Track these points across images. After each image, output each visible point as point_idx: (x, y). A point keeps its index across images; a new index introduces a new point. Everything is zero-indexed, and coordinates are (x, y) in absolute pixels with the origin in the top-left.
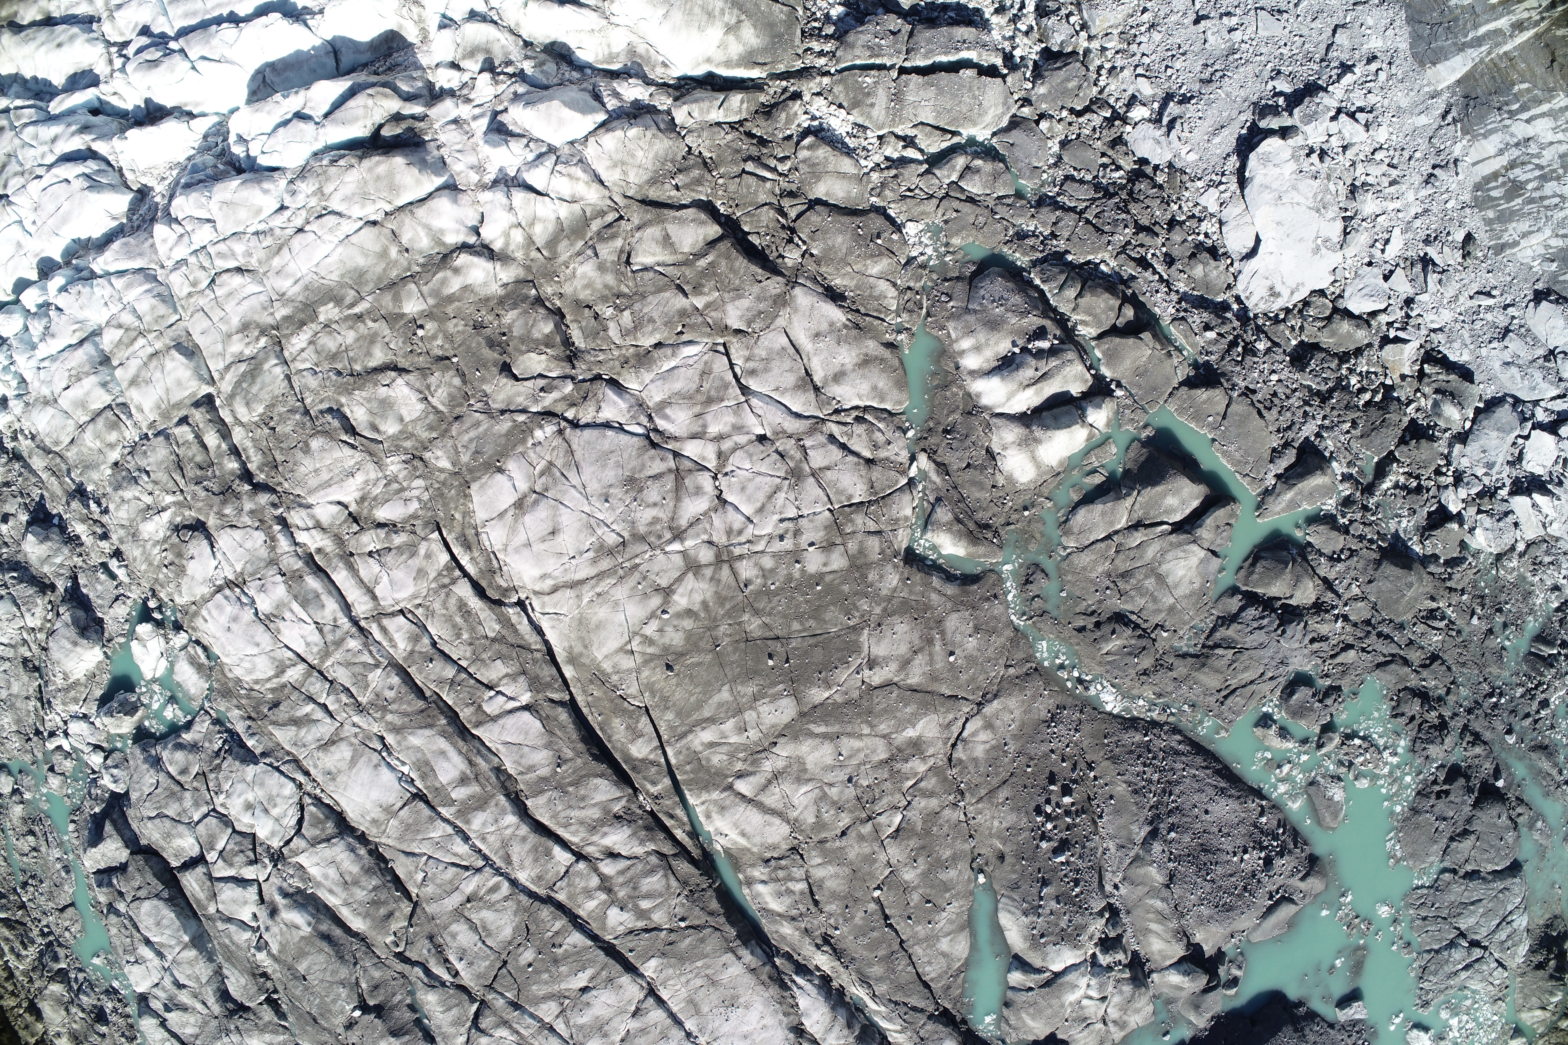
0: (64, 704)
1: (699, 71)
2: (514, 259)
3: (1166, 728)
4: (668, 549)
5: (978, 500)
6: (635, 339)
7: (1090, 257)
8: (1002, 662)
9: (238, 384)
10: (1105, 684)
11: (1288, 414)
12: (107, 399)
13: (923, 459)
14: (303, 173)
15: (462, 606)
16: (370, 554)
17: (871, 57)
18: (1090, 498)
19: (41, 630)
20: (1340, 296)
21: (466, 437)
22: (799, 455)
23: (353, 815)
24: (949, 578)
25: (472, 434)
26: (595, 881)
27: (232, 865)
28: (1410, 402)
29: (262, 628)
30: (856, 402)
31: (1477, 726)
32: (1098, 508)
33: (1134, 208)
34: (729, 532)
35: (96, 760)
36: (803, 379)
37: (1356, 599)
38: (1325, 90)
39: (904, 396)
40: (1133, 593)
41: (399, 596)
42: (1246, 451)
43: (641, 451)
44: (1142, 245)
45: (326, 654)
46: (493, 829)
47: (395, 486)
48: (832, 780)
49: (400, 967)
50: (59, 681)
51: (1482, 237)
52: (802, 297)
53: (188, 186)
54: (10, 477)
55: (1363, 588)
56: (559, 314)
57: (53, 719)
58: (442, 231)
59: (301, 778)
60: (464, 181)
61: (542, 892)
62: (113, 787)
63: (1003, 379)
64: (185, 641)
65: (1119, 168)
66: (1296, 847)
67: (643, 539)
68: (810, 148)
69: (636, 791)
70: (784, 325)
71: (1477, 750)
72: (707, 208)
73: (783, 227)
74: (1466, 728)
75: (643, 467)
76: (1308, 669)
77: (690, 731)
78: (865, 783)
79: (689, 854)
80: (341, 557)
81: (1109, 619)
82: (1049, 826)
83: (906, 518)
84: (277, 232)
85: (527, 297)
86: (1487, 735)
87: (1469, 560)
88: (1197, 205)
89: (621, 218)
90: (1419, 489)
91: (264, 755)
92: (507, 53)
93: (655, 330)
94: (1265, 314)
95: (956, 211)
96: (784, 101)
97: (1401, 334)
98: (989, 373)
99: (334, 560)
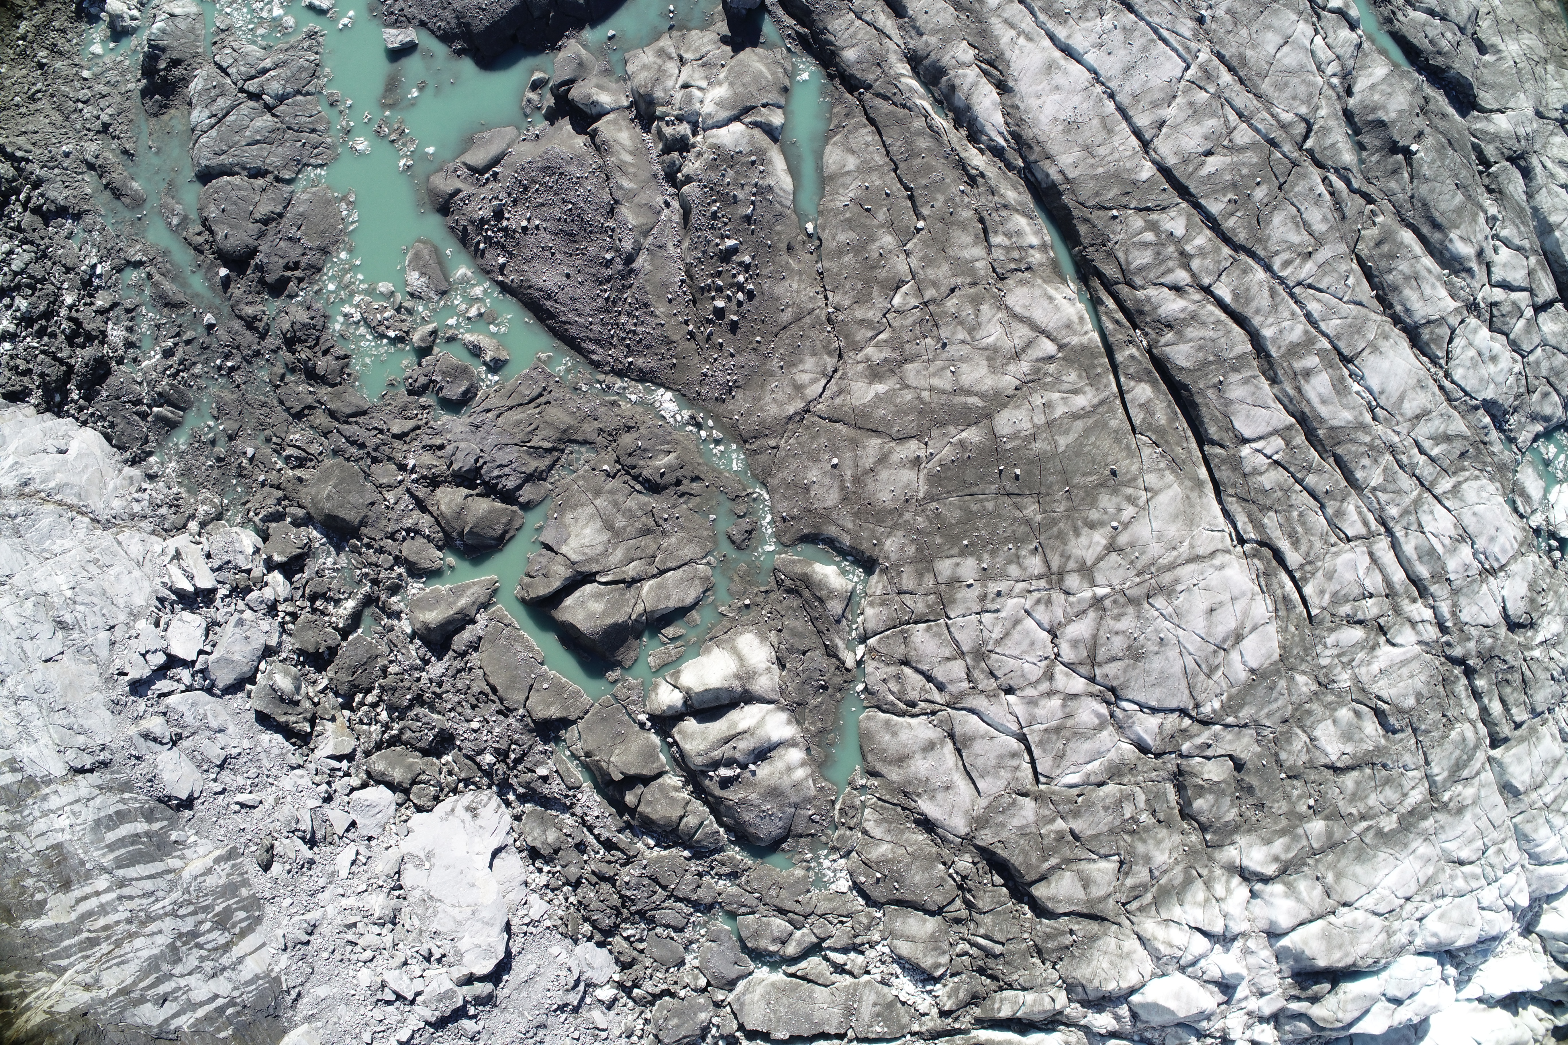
1: (1034, 1037)
2: (1223, 868)
3: (607, 368)
4: (1108, 590)
5: (796, 618)
6: (1121, 791)
7: (665, 853)
8: (781, 453)
9: (1470, 759)
10: (672, 421)
11: (459, 686)
13: (850, 662)
14: (1400, 951)
15: (1295, 543)
16: (1371, 596)
18: (680, 613)
20: (400, 805)
21: (1280, 703)
22: (976, 673)
23: (1404, 344)
24: (831, 543)
25: (1274, 706)
26: (1195, 264)
27: (1514, 303)
28: (324, 691)
29: (1471, 529)
30: (913, 721)
31: (249, 338)
32: (672, 604)
34: (1049, 602)
36: (965, 746)
37: (390, 487)
38: (427, 1024)
39: (864, 725)
40: (639, 513)
41: (1349, 556)
42: (508, 650)
43: (1125, 685)
44: (609, 862)
45: (1417, 503)
46: (1285, 324)
47: (1345, 659)
48: (962, 347)
49: (1370, 190)
51: (251, 868)
52: (960, 825)
53: (1495, 939)
55: (381, 499)
56: (1187, 815)
58: (1286, 896)
59: (1446, 383)
60: (1261, 940)
61: (1243, 257)
63: (767, 739)
65: (627, 939)
66: (465, 227)
67: (1131, 601)
68: (939, 965)
69: (1149, 351)
70: (979, 800)
71: (250, 311)
72: (1041, 911)
73: (969, 891)
74: (263, 337)
75: (1125, 671)
76: (446, 418)
77: (1095, 406)
78: (928, 340)
79: (1102, 284)
80: (1396, 594)
81: (665, 488)
82: (741, 278)
83: (871, 604)
84: (1427, 898)
85: (1214, 832)
86: (237, 325)
87: (256, 519)
88: (550, 902)
89: (1124, 905)
90: (313, 598)
91: (1476, 408)
93: (1103, 799)
94: (479, 789)
95: (798, 902)
96: (959, 1009)
97: (336, 765)
98: (779, 744)
99: (1402, 591)
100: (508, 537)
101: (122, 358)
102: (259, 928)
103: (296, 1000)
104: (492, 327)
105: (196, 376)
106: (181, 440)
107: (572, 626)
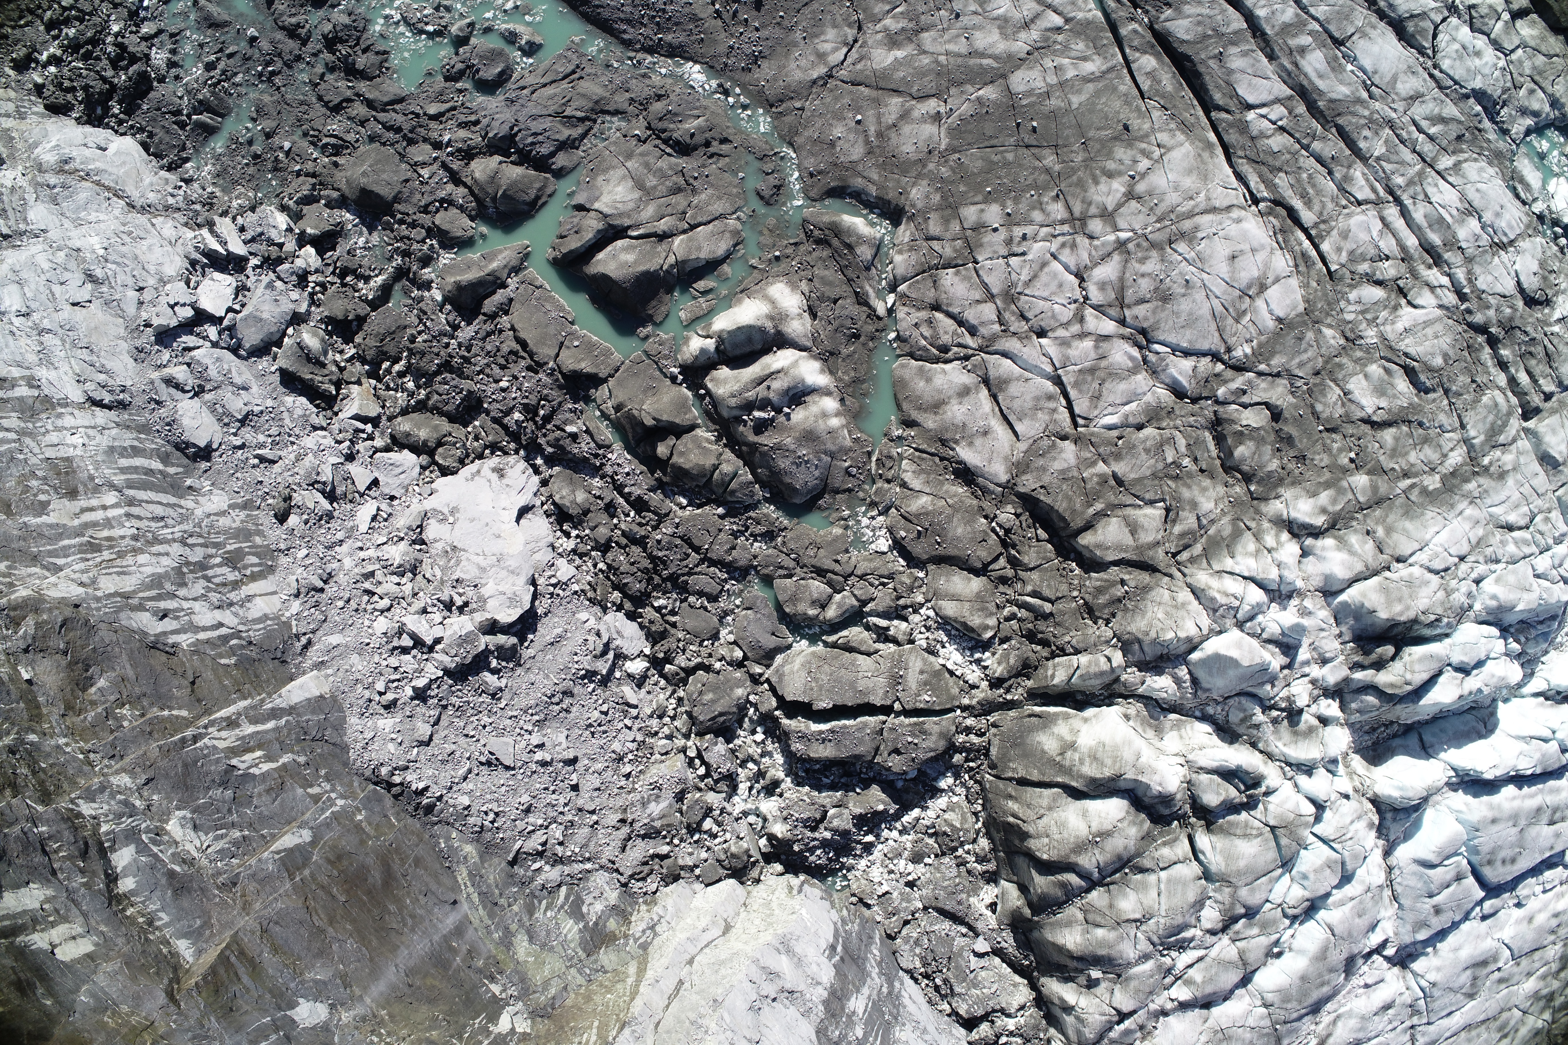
1: (1090, 712)
2: (1270, 521)
3: (638, 46)
4: (1131, 234)
5: (826, 267)
6: (1161, 435)
7: (698, 511)
8: (807, 114)
9: (1505, 424)
11: (489, 348)
13: (881, 310)
14: (1462, 613)
15: (1308, 203)
16: (1387, 258)
17: (923, 723)
18: (711, 266)
21: (1310, 354)
22: (1007, 315)
23: (1391, 37)
24: (858, 196)
25: (1304, 357)
27: (1490, 6)
28: (350, 360)
29: (1476, 204)
30: (947, 367)
31: (292, 44)
32: (704, 255)
34: (1074, 246)
36: (1001, 390)
37: (424, 164)
38: (447, 672)
39: (897, 373)
40: (670, 172)
41: (1360, 218)
42: (539, 311)
43: (1156, 327)
44: (640, 525)
45: (1421, 175)
46: (1276, 6)
47: (1369, 316)
48: (975, 17)
51: (267, 519)
52: (1000, 472)
53: (1553, 618)
55: (415, 175)
56: (1230, 467)
58: (1339, 549)
59: (1436, 73)
60: (1317, 600)
63: (803, 380)
64: (1534, 206)
65: (658, 610)
67: (1153, 245)
69: (1151, 28)
70: (1018, 444)
71: (293, 20)
72: (1092, 565)
73: (1014, 546)
74: (304, 43)
75: (1154, 312)
76: (479, 99)
77: (1104, 73)
78: (942, 12)
80: (1411, 258)
81: (695, 148)
83: (900, 252)
84: (1481, 560)
85: (1258, 483)
86: (280, 35)
87: (291, 203)
88: (577, 568)
89: (1174, 555)
90: (344, 273)
91: (1467, 97)
92: (1276, 732)
93: (1144, 441)
94: (506, 453)
95: (837, 561)
96: (1010, 678)
97: (360, 426)
98: (813, 391)
99: (1416, 256)
100: (540, 202)
101: (164, 77)
102: (271, 577)
103: (306, 647)
104: (527, 17)
105: (236, 85)
106: (218, 144)
107: (605, 278)
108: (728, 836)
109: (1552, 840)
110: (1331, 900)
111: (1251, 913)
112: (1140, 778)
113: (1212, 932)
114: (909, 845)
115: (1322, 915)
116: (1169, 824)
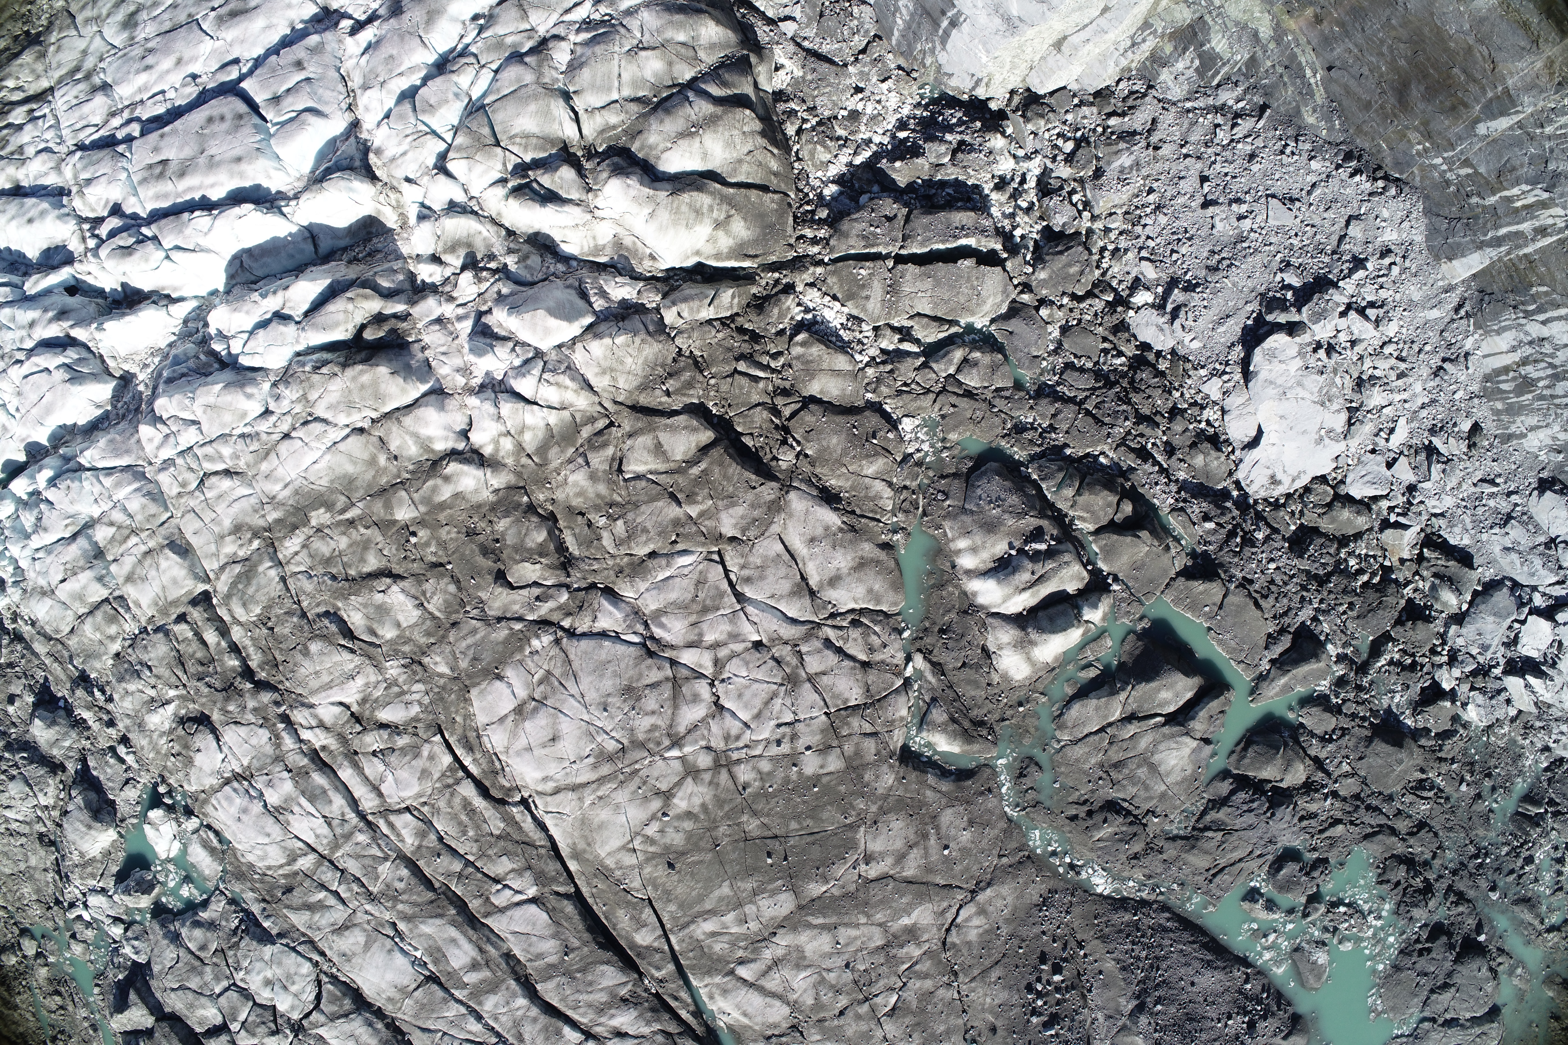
0: (81, 878)
1: (689, 263)
2: (504, 465)
3: (1155, 907)
4: (667, 755)
5: (973, 698)
6: (629, 548)
7: (1089, 451)
8: (995, 852)
9: (234, 585)
11: (1285, 601)
12: (104, 593)
13: (918, 659)
14: (286, 376)
15: (467, 804)
16: (374, 753)
17: (865, 247)
18: (1084, 692)
19: (54, 807)
20: (1342, 482)
21: (464, 644)
22: (794, 661)
23: (369, 991)
24: (943, 773)
25: (470, 641)
27: (254, 1035)
28: (1407, 584)
29: (271, 821)
30: (852, 606)
31: (1461, 886)
32: (1092, 703)
33: (1135, 398)
34: (727, 738)
35: (117, 931)
36: (798, 585)
37: (1346, 775)
38: (1335, 285)
39: (900, 597)
40: (1125, 782)
41: (405, 794)
42: (1241, 639)
43: (639, 660)
44: (1142, 435)
45: (335, 846)
46: (504, 1011)
47: (396, 689)
48: (830, 966)
50: (76, 858)
51: (1489, 426)
52: (797, 502)
53: (170, 381)
54: (13, 658)
55: (1353, 764)
56: (550, 521)
57: (72, 892)
58: (430, 439)
59: (317, 958)
60: (450, 385)
62: (134, 957)
63: (999, 582)
64: (197, 825)
65: (1120, 354)
66: (1279, 1009)
67: (642, 745)
68: (803, 344)
69: (641, 974)
70: (779, 531)
72: (699, 411)
73: (777, 427)
74: (1450, 888)
75: (640, 676)
76: (1298, 843)
77: (693, 922)
78: (862, 968)
79: (693, 1031)
80: (346, 756)
81: (1102, 808)
82: (1040, 1003)
83: (902, 719)
84: (264, 437)
85: (519, 505)
86: (1471, 894)
87: (1460, 732)
88: (1200, 392)
89: (612, 424)
90: (1413, 667)
91: (280, 935)
92: (489, 246)
93: (649, 540)
94: (1265, 500)
95: (954, 406)
96: (777, 294)
97: (1401, 520)
98: (985, 574)
99: (340, 758)
100: (1242, 745)
103: (1460, 306)
107: (1187, 674)
108: (1047, 135)
109: (162, 144)
110: (422, 74)
111: (517, 57)
112: (651, 192)
113: (557, 37)
114: (863, 128)
115: (431, 58)
116: (610, 148)
